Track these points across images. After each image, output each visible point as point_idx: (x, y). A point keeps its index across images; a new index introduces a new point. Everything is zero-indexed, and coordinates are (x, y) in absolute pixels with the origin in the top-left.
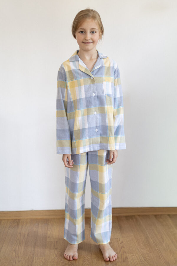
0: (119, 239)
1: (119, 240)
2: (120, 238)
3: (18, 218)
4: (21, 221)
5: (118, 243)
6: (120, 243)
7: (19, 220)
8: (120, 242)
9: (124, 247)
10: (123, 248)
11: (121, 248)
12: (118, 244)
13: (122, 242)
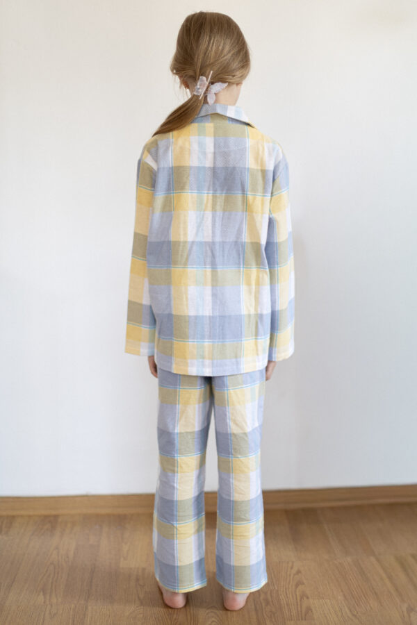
0: (290, 564)
1: (292, 568)
2: (293, 562)
3: (53, 513)
4: (60, 520)
5: (288, 573)
6: (294, 575)
7: (56, 517)
8: (295, 569)
9: (303, 584)
10: (301, 587)
11: (297, 586)
12: (290, 575)
13: (299, 572)
